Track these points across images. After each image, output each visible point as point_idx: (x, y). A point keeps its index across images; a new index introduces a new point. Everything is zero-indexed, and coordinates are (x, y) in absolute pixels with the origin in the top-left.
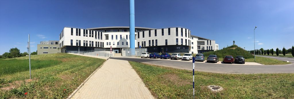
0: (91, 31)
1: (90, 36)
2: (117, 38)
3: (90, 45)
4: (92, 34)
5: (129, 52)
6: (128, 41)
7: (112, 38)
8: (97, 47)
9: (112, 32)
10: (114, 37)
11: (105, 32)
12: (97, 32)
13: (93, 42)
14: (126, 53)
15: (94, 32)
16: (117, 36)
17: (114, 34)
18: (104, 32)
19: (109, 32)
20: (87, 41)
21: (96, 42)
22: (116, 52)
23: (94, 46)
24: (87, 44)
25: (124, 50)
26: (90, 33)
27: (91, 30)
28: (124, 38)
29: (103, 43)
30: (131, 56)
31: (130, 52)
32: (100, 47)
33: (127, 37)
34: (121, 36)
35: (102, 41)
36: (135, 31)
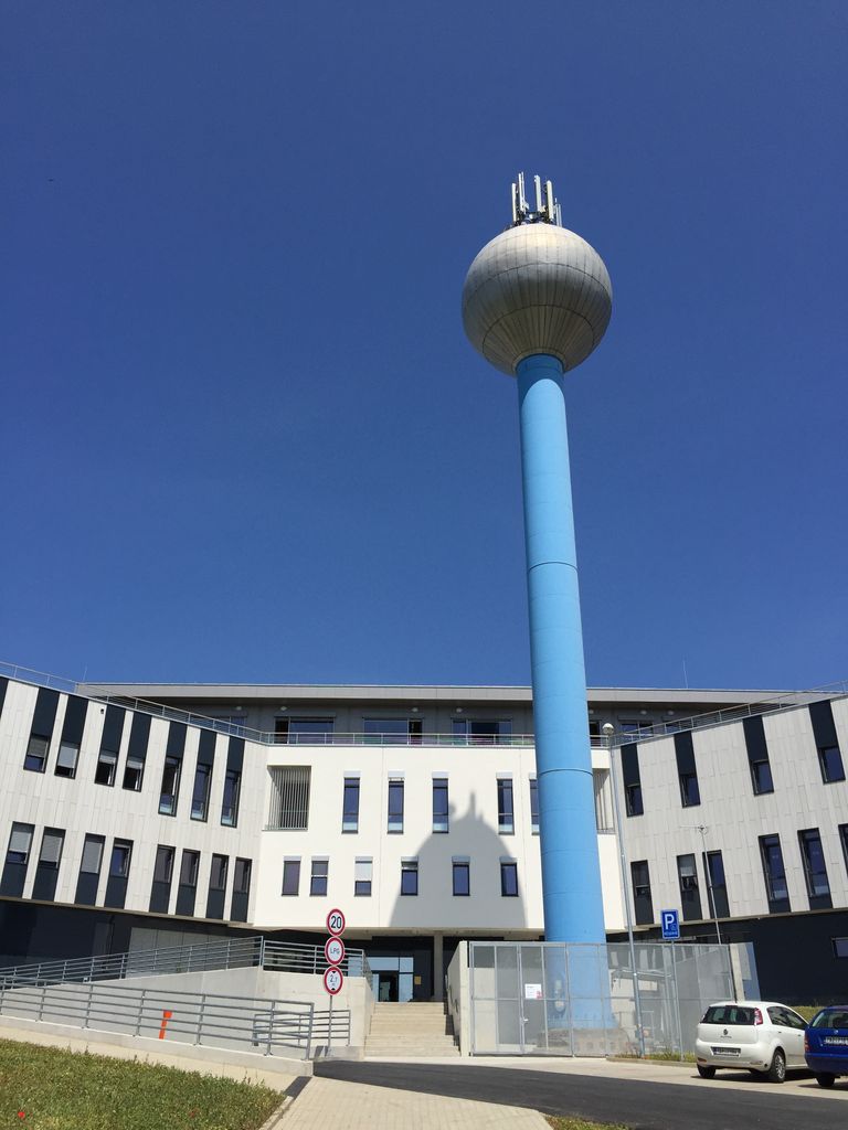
0: (129, 717)
1: (104, 774)
2: (396, 814)
3: (87, 881)
4: (131, 755)
5: (533, 991)
6: (524, 846)
7: (351, 811)
8: (172, 911)
9: (346, 740)
10: (374, 801)
11: (281, 739)
12: (193, 736)
13: (124, 849)
14: (508, 996)
15: (160, 729)
16: (396, 787)
17: (375, 763)
18: (263, 740)
19: (317, 741)
20: (55, 833)
21: (166, 853)
22: (389, 987)
23: (138, 899)
24: (49, 870)
25: (482, 959)
26: (110, 743)
27: (129, 701)
28: (473, 820)
29: (245, 865)
30: (559, 1041)
31: (549, 989)
32: (200, 912)
33: (501, 809)
34: (440, 787)
35: (232, 844)
36: (595, 729)
